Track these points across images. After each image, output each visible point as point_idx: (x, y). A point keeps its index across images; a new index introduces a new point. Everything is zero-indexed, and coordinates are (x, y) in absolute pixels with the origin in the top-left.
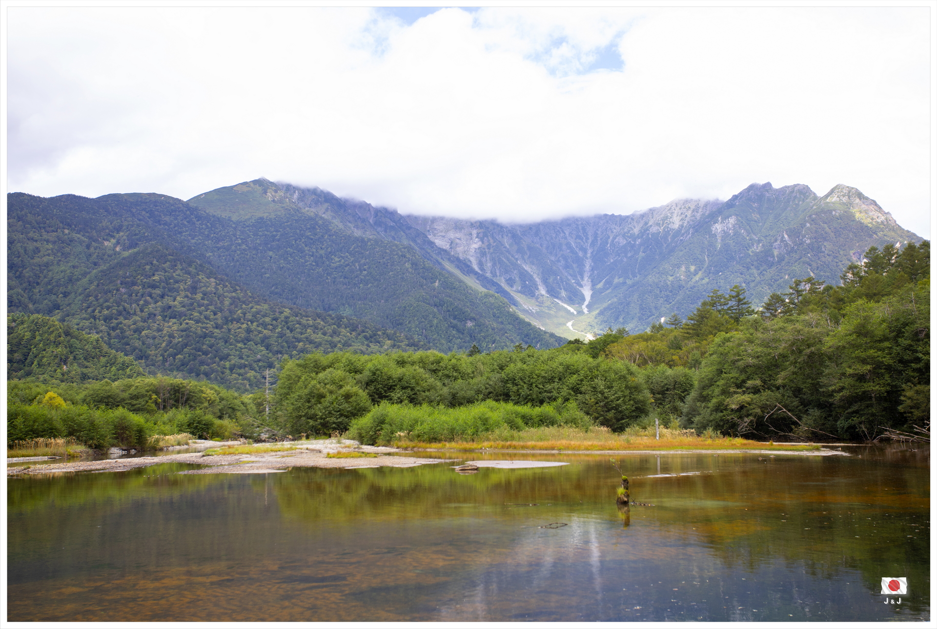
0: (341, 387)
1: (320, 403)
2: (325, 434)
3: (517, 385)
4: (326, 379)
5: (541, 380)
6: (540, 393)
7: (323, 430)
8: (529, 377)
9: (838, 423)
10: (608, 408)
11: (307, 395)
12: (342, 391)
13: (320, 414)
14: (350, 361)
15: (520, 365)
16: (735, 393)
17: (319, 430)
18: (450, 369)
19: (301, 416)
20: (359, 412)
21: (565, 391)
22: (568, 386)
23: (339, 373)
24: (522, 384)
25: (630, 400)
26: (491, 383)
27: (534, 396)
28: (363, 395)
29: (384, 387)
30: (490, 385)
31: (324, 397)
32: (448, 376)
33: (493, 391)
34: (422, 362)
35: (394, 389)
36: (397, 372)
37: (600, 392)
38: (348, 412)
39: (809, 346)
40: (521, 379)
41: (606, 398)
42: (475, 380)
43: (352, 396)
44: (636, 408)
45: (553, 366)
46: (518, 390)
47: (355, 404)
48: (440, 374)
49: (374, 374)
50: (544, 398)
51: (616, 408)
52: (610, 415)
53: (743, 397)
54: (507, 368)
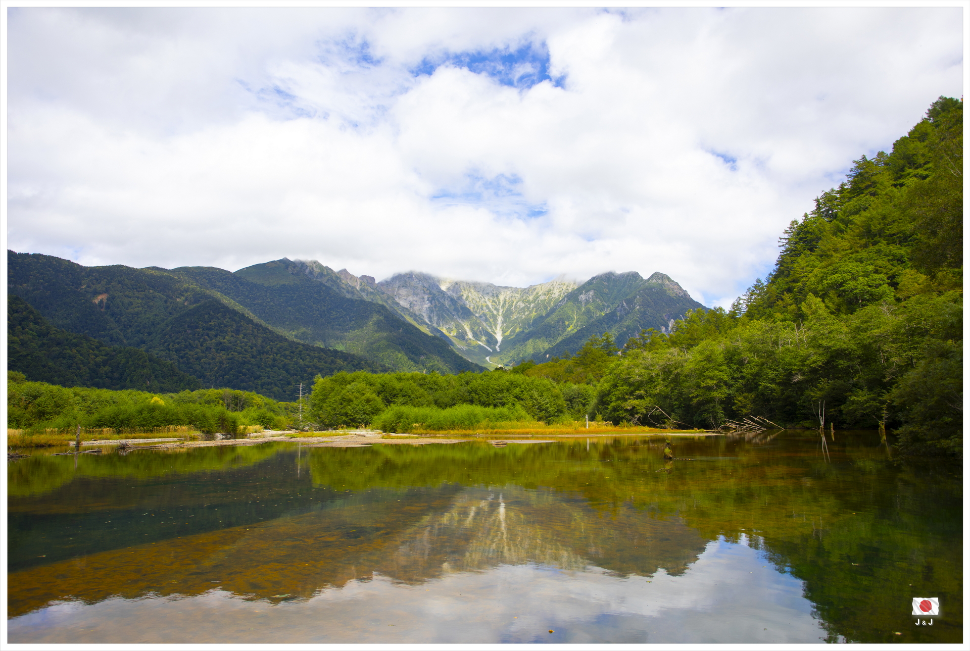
0: (363, 394)
1: (349, 405)
2: (353, 426)
3: (479, 395)
4: (353, 389)
5: (494, 391)
6: (494, 400)
7: (353, 422)
8: (486, 389)
9: (694, 418)
10: (541, 409)
11: (340, 400)
12: (363, 397)
13: (350, 413)
14: (367, 377)
15: (479, 381)
16: (630, 399)
17: (349, 423)
18: (432, 384)
19: (336, 414)
20: (376, 411)
21: (511, 399)
22: (513, 395)
23: (361, 385)
24: (482, 394)
25: (554, 404)
26: (461, 393)
27: (491, 402)
28: (379, 400)
29: (391, 395)
30: (460, 394)
31: (352, 401)
32: (431, 389)
33: (461, 398)
34: (413, 378)
35: (397, 397)
36: (398, 385)
37: (535, 399)
38: (369, 411)
39: (676, 368)
40: (481, 390)
41: (539, 403)
42: (451, 391)
43: (371, 401)
44: (558, 410)
45: (502, 382)
46: (479, 398)
47: (373, 406)
48: (426, 387)
49: (384, 386)
50: (497, 403)
51: (546, 410)
52: (542, 414)
53: (634, 401)
54: (472, 383)
